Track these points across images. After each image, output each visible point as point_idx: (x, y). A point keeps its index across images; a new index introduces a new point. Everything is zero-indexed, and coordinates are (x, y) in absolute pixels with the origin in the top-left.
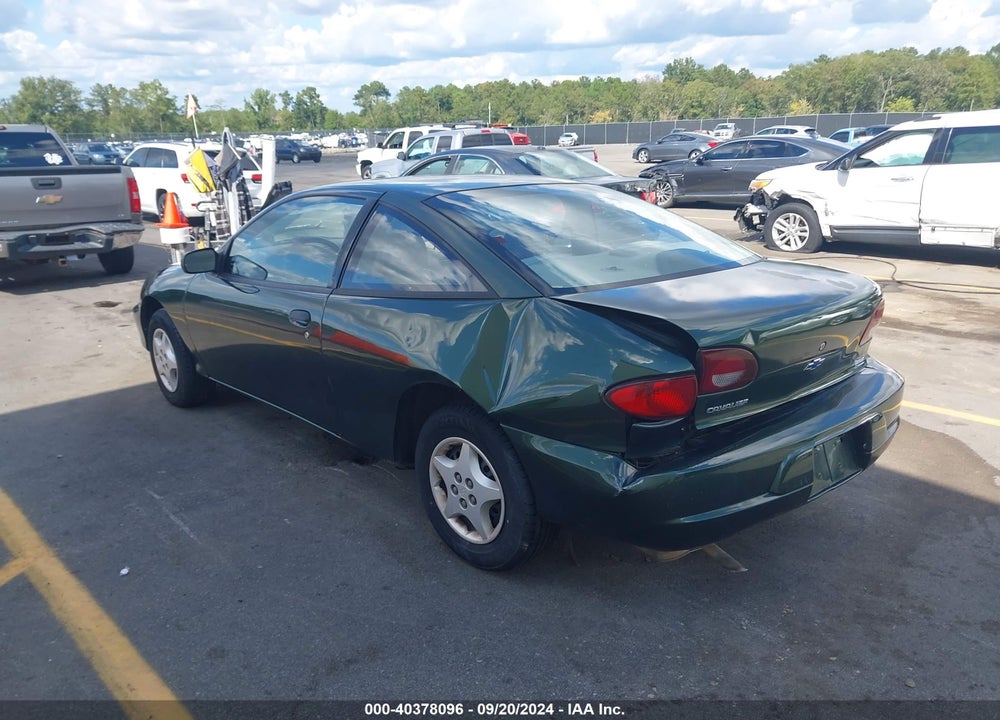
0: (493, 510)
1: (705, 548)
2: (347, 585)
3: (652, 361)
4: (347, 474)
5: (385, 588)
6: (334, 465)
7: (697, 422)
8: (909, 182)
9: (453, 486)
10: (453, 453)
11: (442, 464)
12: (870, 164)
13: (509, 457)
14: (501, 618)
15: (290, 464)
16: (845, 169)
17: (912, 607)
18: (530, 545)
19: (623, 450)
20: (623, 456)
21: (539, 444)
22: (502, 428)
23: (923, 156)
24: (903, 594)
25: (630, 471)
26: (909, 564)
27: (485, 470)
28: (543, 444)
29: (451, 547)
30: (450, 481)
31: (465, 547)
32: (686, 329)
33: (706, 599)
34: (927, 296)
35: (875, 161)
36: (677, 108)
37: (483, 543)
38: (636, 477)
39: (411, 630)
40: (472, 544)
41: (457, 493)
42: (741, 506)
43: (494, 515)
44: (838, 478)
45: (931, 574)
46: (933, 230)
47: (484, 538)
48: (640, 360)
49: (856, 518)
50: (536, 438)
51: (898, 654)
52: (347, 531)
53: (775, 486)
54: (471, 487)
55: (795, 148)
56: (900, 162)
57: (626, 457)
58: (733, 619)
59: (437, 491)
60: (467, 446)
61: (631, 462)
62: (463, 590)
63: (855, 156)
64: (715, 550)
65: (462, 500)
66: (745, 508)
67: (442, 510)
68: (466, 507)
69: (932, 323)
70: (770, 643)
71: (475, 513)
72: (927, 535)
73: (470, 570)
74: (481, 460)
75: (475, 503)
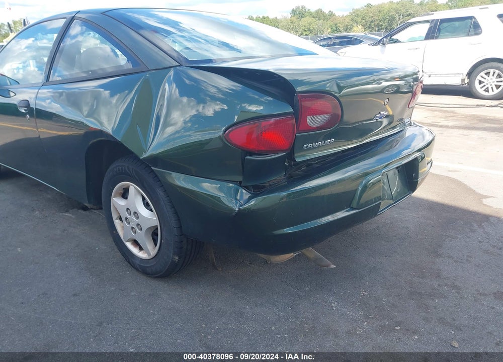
0: (154, 233)
1: (304, 251)
2: (46, 294)
3: (262, 108)
4: (73, 217)
5: (75, 295)
6: (67, 211)
7: (296, 155)
8: (418, 50)
9: (126, 218)
10: (125, 194)
11: (118, 202)
12: (397, 41)
13: (160, 193)
14: (156, 313)
15: (37, 212)
16: (384, 44)
17: (446, 285)
18: (180, 257)
19: (240, 178)
20: (240, 184)
21: (180, 180)
22: (153, 171)
23: (425, 36)
24: (439, 276)
25: (246, 195)
26: (439, 256)
27: (147, 205)
28: (183, 180)
29: (129, 262)
30: (124, 214)
31: (138, 262)
32: (288, 79)
33: (307, 289)
34: (428, 110)
35: (400, 40)
36: (297, 32)
37: (148, 258)
38: (250, 199)
39: (84, 328)
40: (142, 260)
41: (129, 223)
42: (330, 218)
43: (155, 237)
44: (397, 199)
45: (455, 261)
46: (430, 76)
47: (149, 254)
48: (254, 108)
49: (403, 227)
50: (174, 174)
51: (442, 321)
52: (60, 255)
53: (354, 204)
54: (138, 218)
55: (356, 39)
56: (413, 40)
57: (242, 184)
58: (326, 302)
59: (117, 223)
60: (133, 188)
61: (246, 188)
62: (133, 294)
63: (389, 37)
64: (311, 253)
65: (133, 228)
66: (333, 219)
67: (122, 236)
68: (135, 233)
69: (433, 122)
70: (353, 319)
71: (141, 237)
72: (448, 236)
73: (142, 278)
74: (144, 199)
75: (141, 229)
